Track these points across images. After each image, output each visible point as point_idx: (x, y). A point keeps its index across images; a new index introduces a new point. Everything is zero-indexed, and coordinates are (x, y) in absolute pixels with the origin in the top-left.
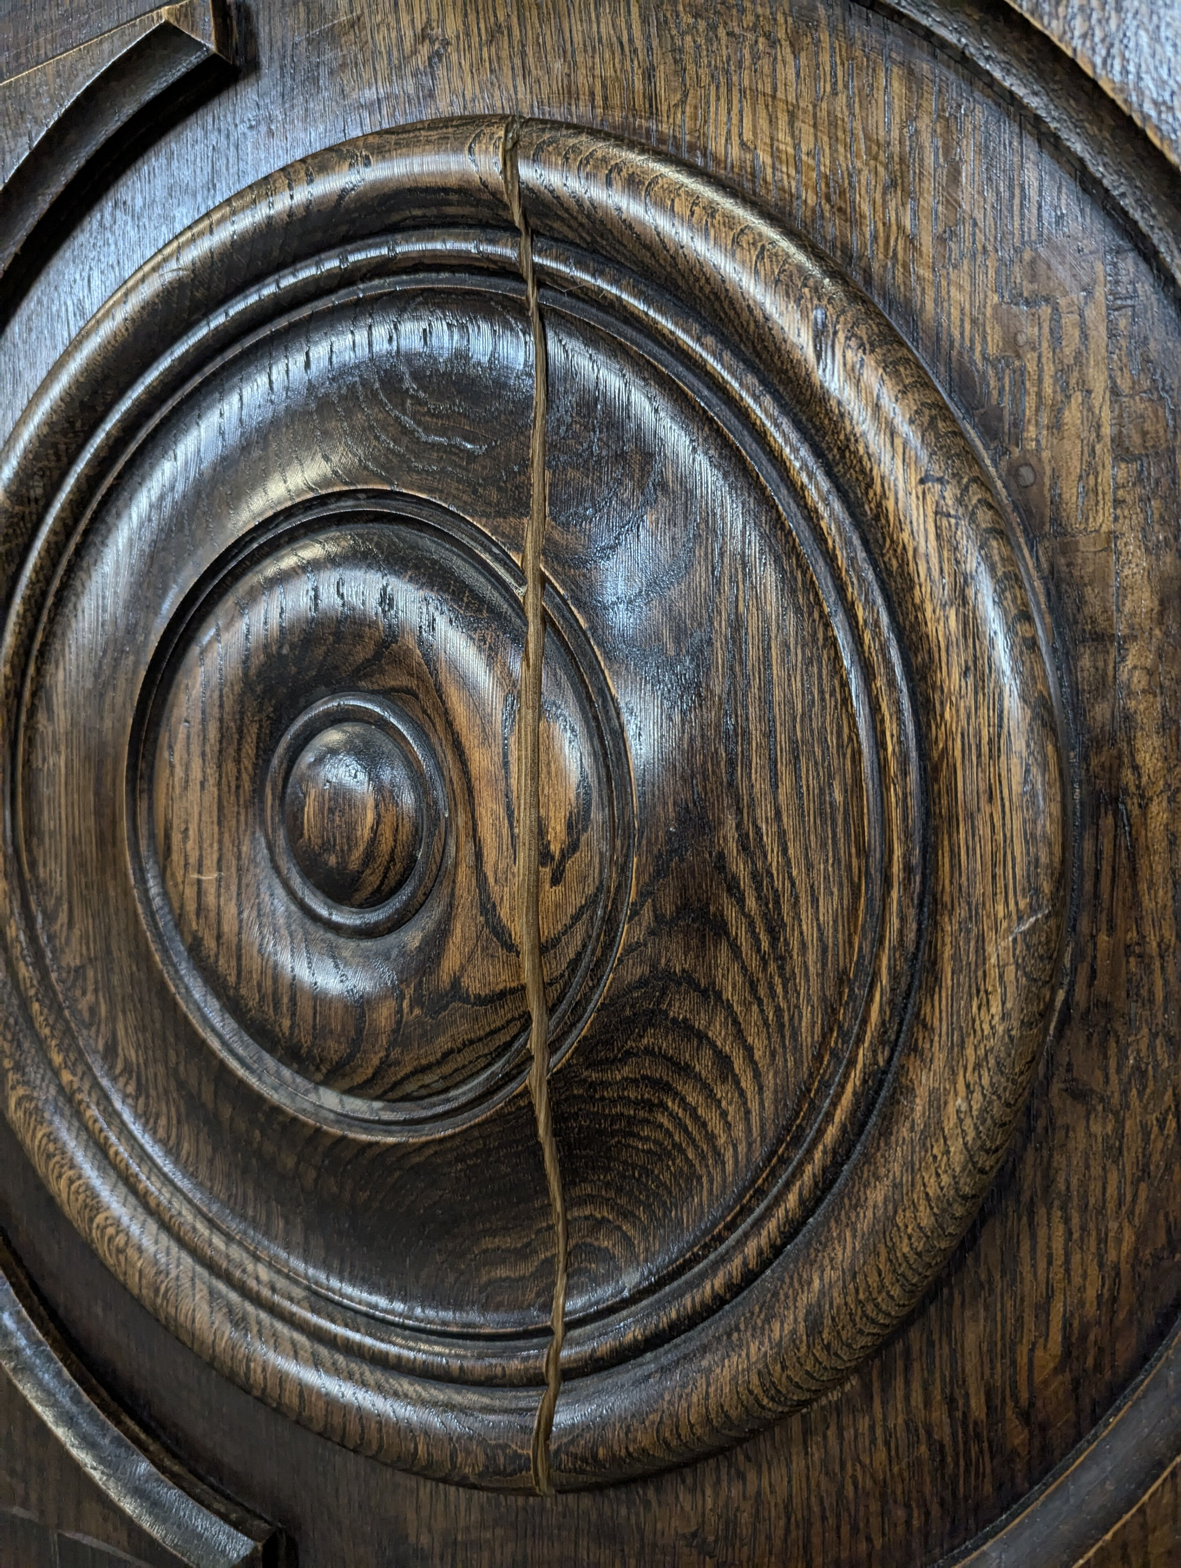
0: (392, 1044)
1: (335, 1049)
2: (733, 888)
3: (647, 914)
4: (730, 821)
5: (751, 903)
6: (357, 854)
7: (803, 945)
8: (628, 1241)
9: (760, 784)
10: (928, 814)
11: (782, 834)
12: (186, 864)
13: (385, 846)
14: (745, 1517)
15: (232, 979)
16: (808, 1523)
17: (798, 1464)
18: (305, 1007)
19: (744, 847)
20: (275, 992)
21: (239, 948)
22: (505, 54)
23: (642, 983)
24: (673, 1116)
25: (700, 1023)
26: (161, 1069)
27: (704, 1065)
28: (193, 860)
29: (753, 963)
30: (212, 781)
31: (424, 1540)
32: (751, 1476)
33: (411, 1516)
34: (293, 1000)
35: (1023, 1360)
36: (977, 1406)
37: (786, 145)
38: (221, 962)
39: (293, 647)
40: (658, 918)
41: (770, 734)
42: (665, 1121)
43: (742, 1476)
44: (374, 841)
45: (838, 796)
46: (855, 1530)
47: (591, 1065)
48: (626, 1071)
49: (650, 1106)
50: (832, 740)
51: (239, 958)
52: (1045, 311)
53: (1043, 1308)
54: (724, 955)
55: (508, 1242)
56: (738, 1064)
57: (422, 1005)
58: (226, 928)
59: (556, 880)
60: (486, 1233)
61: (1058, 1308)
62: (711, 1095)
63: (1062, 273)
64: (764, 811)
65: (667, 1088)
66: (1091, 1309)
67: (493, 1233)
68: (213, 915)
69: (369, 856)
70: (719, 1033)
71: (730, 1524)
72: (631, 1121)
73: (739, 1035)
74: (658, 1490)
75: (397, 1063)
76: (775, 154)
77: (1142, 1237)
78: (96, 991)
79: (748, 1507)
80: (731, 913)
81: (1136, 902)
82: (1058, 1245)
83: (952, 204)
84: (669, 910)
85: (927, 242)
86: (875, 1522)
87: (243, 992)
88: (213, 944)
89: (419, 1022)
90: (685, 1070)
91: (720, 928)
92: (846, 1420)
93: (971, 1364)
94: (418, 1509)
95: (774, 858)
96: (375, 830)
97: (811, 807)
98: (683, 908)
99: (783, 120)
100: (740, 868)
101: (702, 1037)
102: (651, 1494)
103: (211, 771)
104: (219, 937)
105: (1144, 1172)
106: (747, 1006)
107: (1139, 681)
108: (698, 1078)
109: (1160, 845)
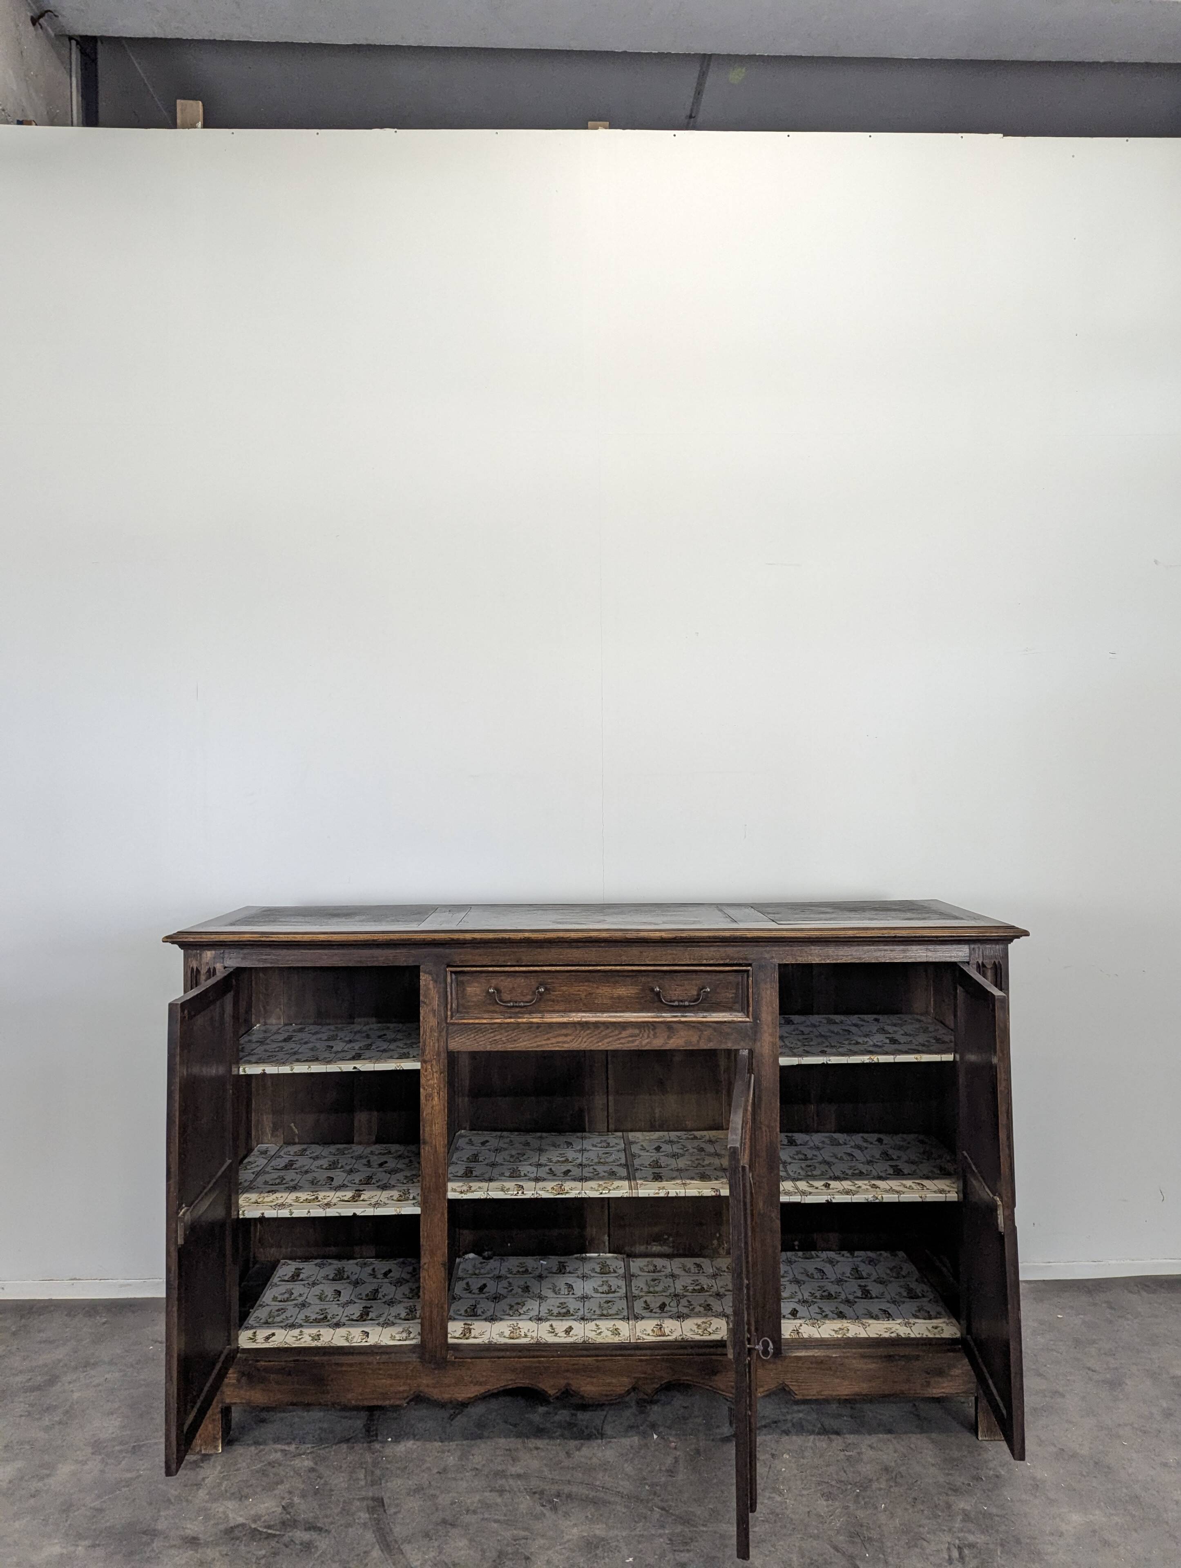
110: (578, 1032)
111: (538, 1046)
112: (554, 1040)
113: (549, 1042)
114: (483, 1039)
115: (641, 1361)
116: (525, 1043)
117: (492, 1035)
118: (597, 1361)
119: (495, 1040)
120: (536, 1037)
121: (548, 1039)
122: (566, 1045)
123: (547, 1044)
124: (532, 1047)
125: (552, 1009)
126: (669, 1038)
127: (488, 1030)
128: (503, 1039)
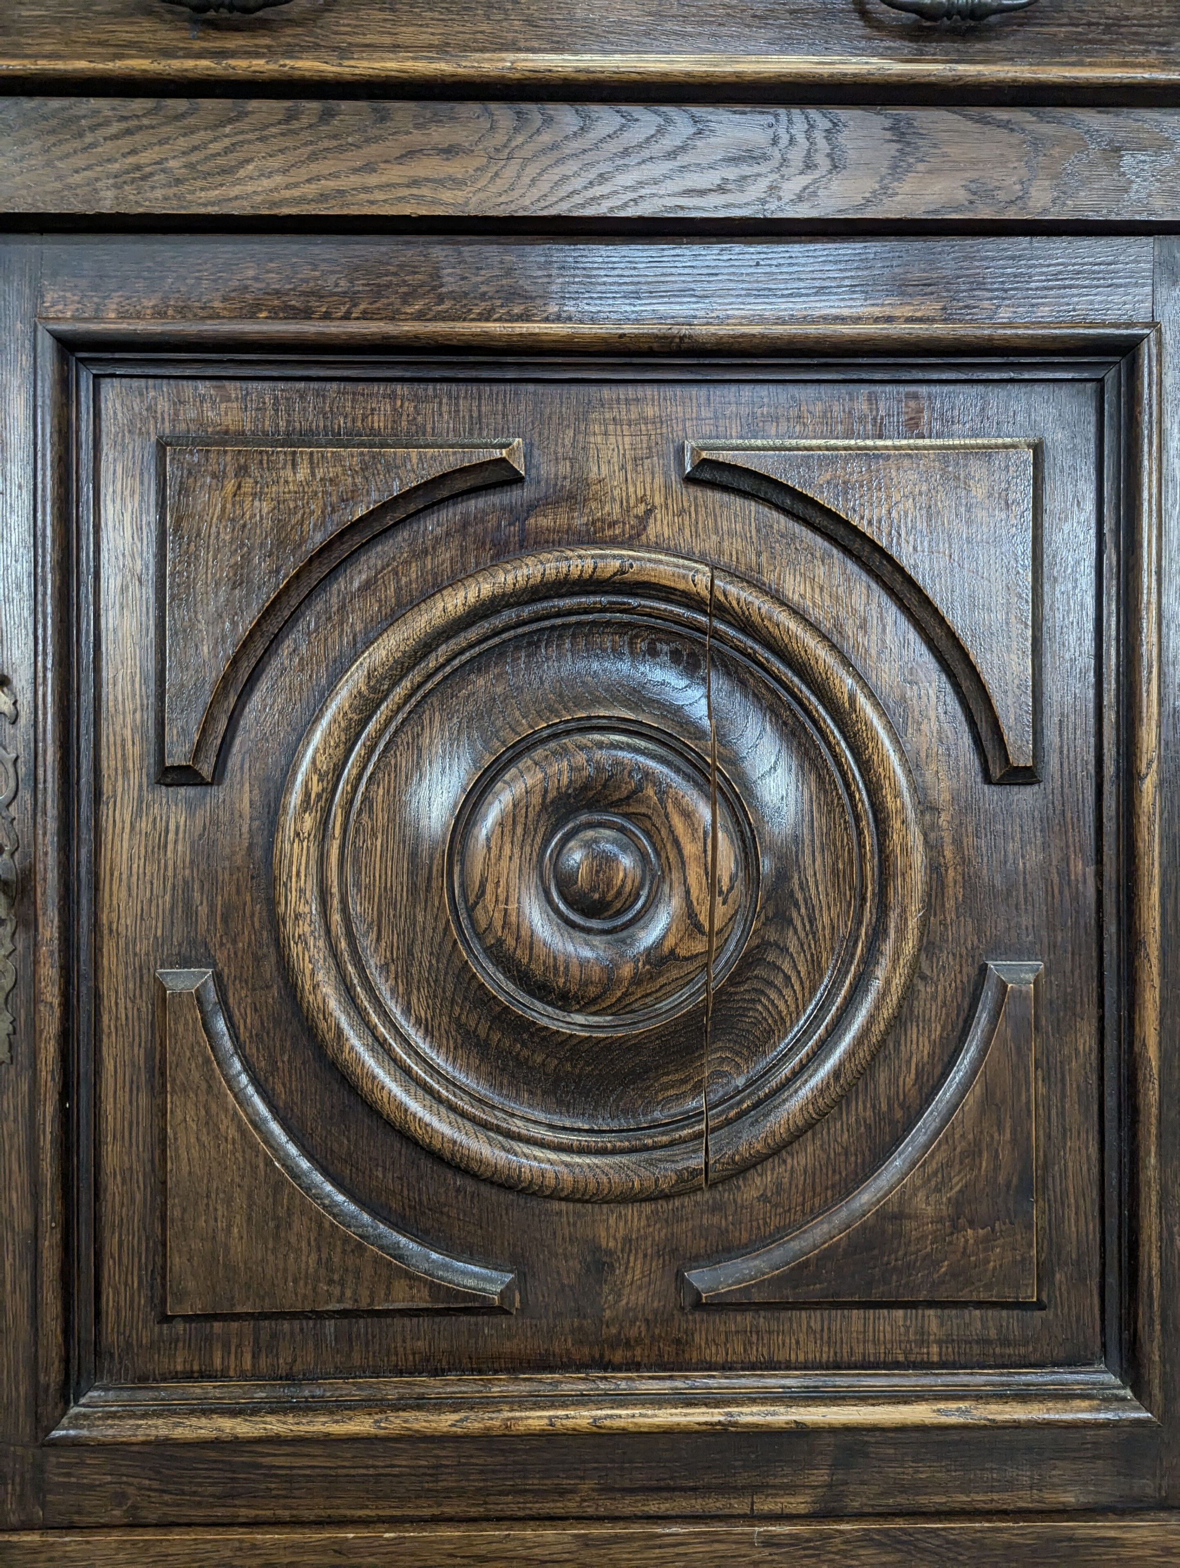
0: (630, 984)
1: (592, 991)
2: (797, 905)
3: (763, 916)
4: (796, 876)
5: (803, 910)
6: (613, 892)
7: (824, 928)
8: (738, 1066)
9: (808, 861)
10: (881, 873)
11: (816, 882)
12: (497, 901)
13: (627, 889)
14: (786, 1180)
15: (525, 961)
16: (814, 1174)
17: (810, 1149)
18: (575, 970)
19: (801, 888)
20: (555, 966)
21: (532, 943)
22: (687, 523)
23: (758, 947)
24: (765, 1006)
25: (779, 963)
26: (445, 1019)
27: (779, 981)
28: (502, 898)
29: (802, 935)
30: (516, 856)
31: (612, 1244)
32: (789, 1161)
33: (603, 1234)
34: (567, 968)
35: (901, 1083)
36: (884, 1107)
37: (818, 601)
38: (518, 952)
39: (575, 789)
40: (767, 918)
41: (813, 841)
42: (760, 1008)
43: (785, 1162)
44: (623, 886)
45: (841, 866)
46: (834, 1171)
47: (732, 985)
48: (746, 987)
49: (753, 1001)
50: (839, 844)
51: (531, 949)
52: (915, 687)
53: (909, 1062)
54: (791, 933)
55: (677, 1077)
56: (794, 979)
57: (650, 964)
58: (523, 933)
59: (724, 903)
60: (664, 1074)
61: (914, 1060)
62: (780, 992)
63: (921, 674)
64: (810, 872)
65: (762, 992)
66: (926, 1059)
67: (668, 1074)
68: (514, 927)
69: (619, 893)
70: (786, 967)
71: (779, 1186)
72: (745, 1009)
73: (795, 967)
74: (744, 1179)
75: (633, 993)
76: (814, 603)
77: (943, 1028)
78: (396, 978)
79: (787, 1175)
80: (795, 915)
81: (943, 905)
82: (914, 1036)
83: (883, 642)
84: (770, 915)
85: (873, 652)
86: (843, 1165)
87: (533, 966)
88: (513, 943)
89: (648, 971)
90: (771, 984)
91: (790, 921)
92: (831, 1124)
93: (882, 1089)
94: (608, 1229)
95: (813, 891)
96: (623, 881)
97: (828, 871)
98: (775, 915)
99: (817, 590)
100: (799, 896)
101: (779, 968)
102: (741, 1183)
103: (517, 851)
104: (517, 939)
105: (944, 1004)
106: (799, 953)
107: (945, 825)
108: (776, 987)
109: (951, 884)
110: (500, 138)
111: (323, 197)
112: (396, 173)
113: (372, 180)
114: (80, 161)
115: (769, 1542)
116: (266, 183)
117: (125, 143)
118: (586, 1542)
119: (138, 168)
120: (313, 157)
121: (369, 168)
122: (447, 196)
123: (366, 189)
124: (302, 200)
125: (387, 40)
126: (897, 170)
127: (107, 123)
128: (172, 164)
